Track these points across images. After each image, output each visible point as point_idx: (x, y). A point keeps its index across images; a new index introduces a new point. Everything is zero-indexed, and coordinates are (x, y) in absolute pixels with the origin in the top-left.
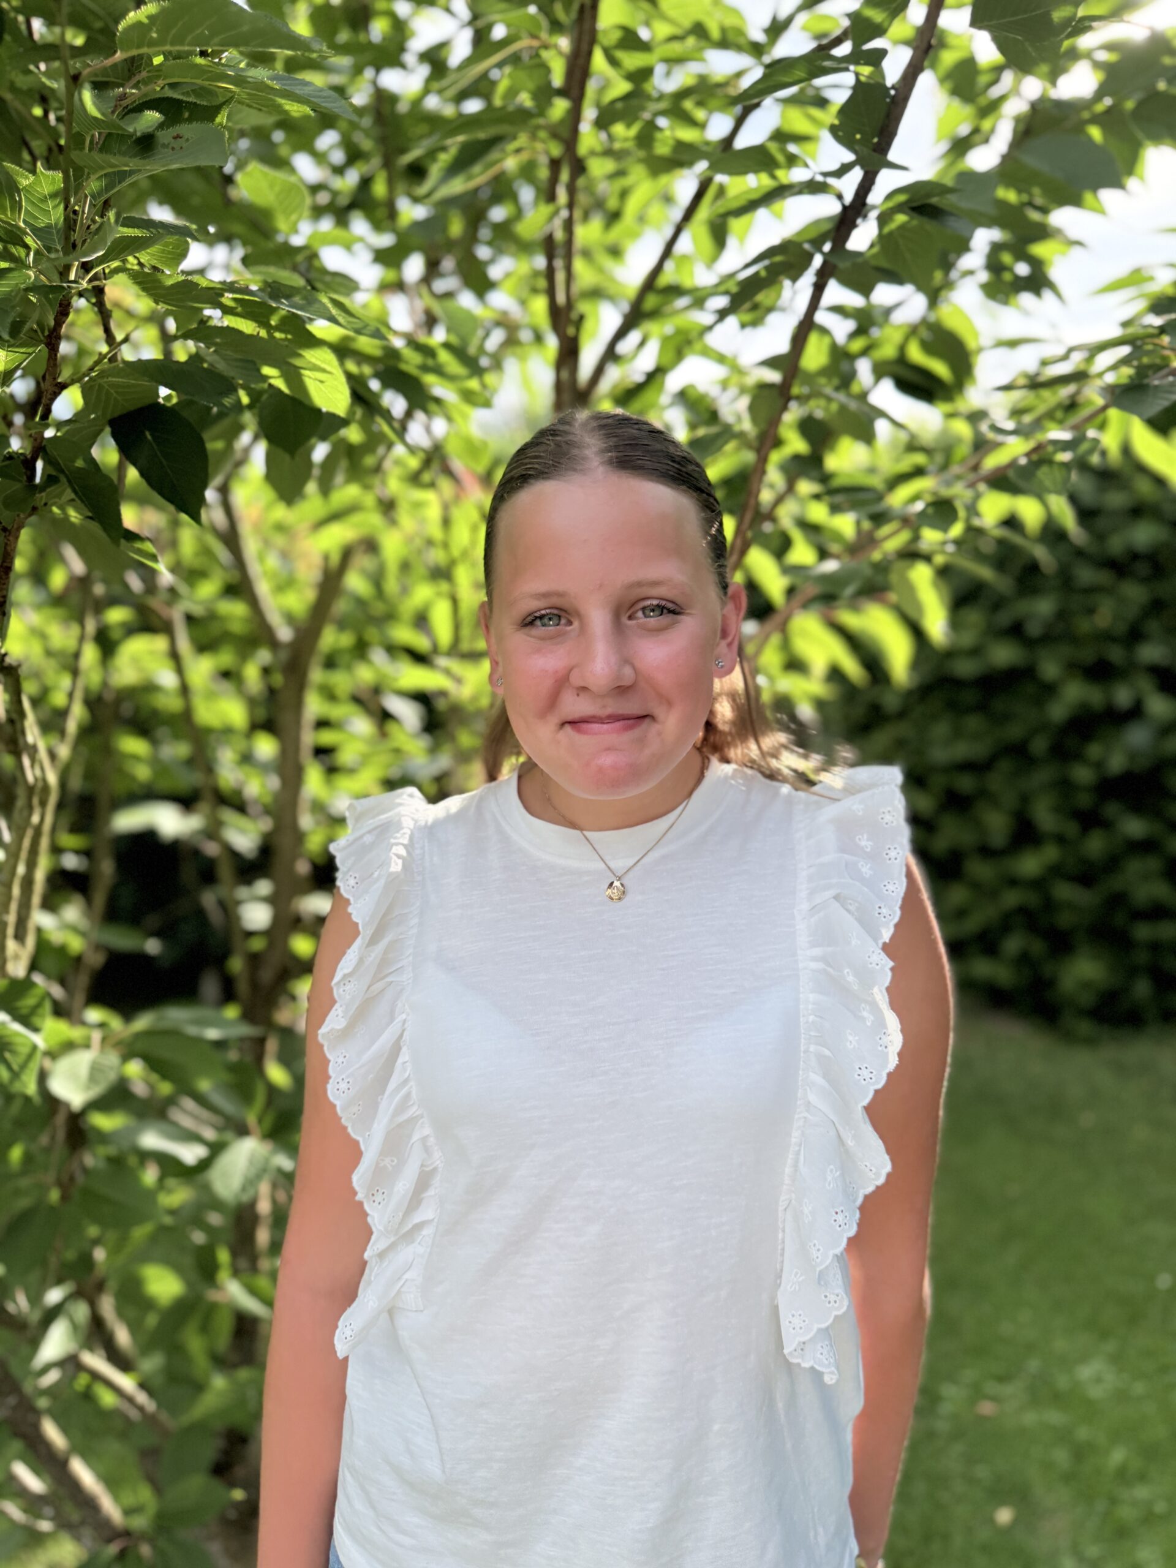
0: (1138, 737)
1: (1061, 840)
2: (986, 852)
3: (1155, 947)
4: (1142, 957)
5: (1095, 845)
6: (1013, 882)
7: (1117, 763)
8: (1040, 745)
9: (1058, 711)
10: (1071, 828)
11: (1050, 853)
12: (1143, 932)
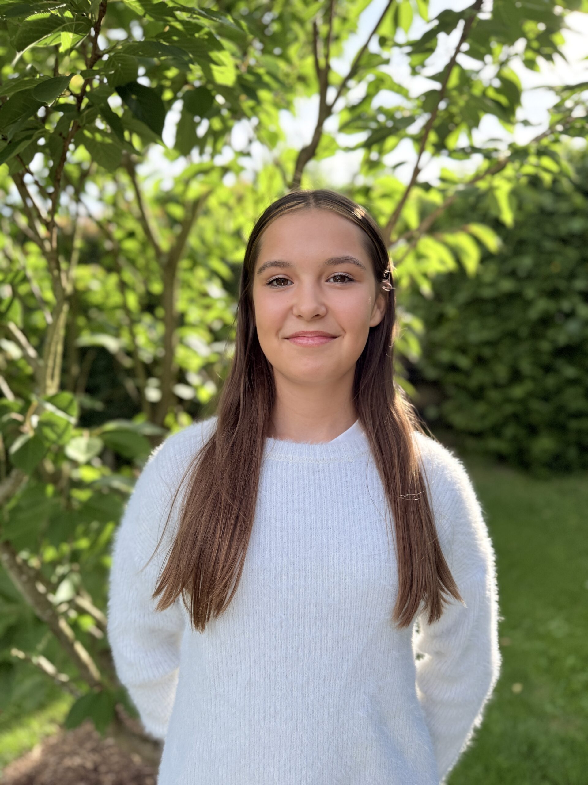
0: (573, 327)
1: (533, 379)
2: (496, 386)
3: (580, 432)
4: (573, 437)
5: (551, 382)
6: (509, 400)
7: (562, 339)
8: (524, 332)
9: (534, 314)
10: (539, 373)
11: (529, 386)
12: (574, 424)
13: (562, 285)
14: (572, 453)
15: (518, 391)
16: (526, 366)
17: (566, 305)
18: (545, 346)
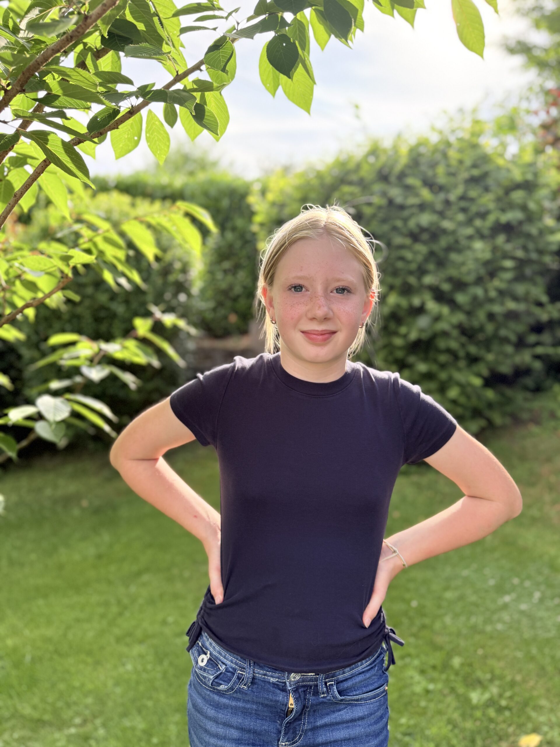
0: (423, 322)
13: (412, 280)
17: (416, 301)
18: (398, 342)
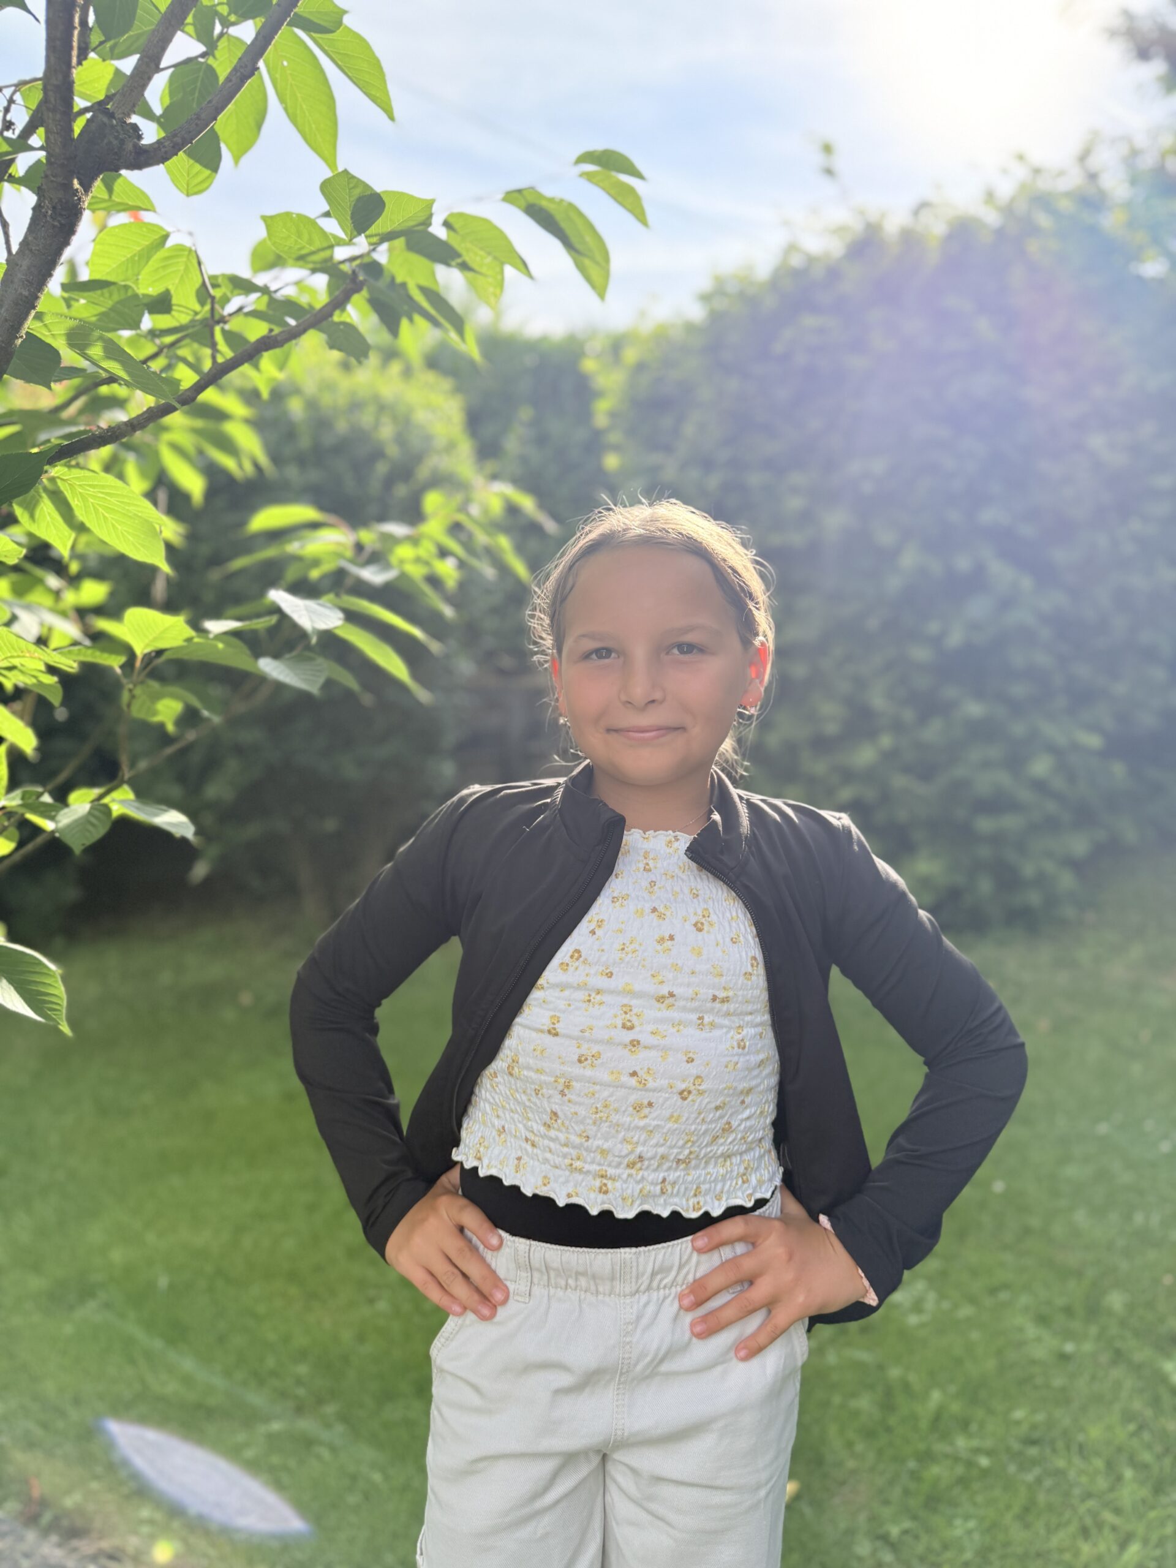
0: (978, 608)
1: (897, 727)
2: (821, 744)
3: (997, 839)
4: (984, 852)
5: (933, 732)
6: (848, 775)
7: (955, 638)
8: (873, 623)
9: (894, 584)
10: (908, 715)
11: (886, 741)
12: (985, 824)
14: (985, 886)
15: (865, 756)
16: (878, 701)
